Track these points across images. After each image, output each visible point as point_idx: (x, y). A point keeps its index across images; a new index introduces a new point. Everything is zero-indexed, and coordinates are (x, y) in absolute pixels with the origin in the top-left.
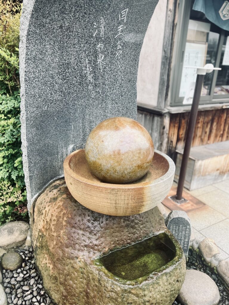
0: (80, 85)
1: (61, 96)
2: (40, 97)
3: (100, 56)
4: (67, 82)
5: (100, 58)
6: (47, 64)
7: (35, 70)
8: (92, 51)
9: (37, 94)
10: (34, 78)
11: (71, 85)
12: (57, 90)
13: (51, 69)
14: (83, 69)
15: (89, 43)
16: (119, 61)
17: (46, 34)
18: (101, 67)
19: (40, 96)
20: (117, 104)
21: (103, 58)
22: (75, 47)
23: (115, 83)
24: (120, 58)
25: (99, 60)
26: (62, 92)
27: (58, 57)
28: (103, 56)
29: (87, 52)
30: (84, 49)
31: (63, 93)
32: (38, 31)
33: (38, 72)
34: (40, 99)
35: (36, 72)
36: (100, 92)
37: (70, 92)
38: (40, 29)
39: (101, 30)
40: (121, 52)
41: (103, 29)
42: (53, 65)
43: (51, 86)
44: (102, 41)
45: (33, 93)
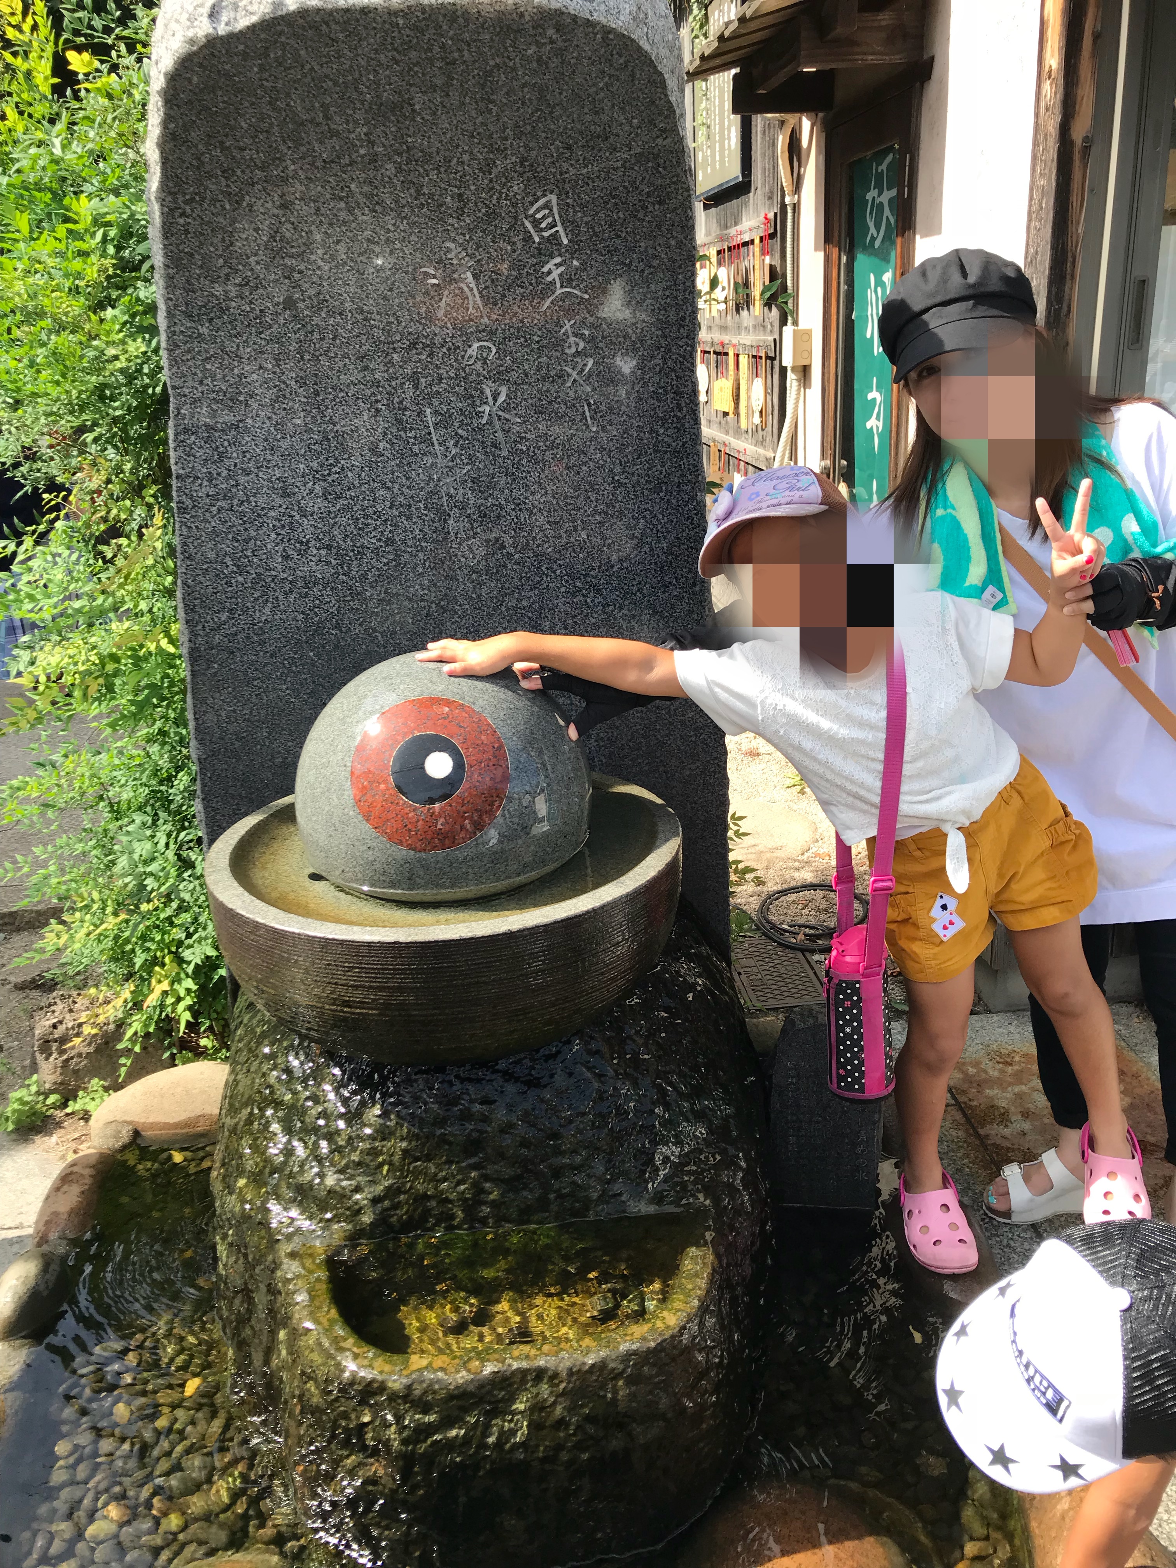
1: (328, 563)
3: (488, 392)
4: (347, 509)
7: (213, 468)
8: (445, 375)
10: (214, 498)
11: (366, 517)
12: (308, 541)
15: (425, 346)
16: (589, 405)
17: (240, 334)
18: (500, 435)
19: (238, 567)
21: (502, 398)
24: (589, 390)
25: (487, 409)
27: (302, 414)
28: (504, 390)
29: (423, 380)
31: (334, 551)
32: (204, 330)
33: (225, 473)
35: (219, 474)
36: (508, 541)
37: (362, 546)
38: (211, 321)
39: (466, 289)
40: (591, 362)
41: (473, 285)
42: (284, 444)
43: (283, 527)
44: (484, 331)
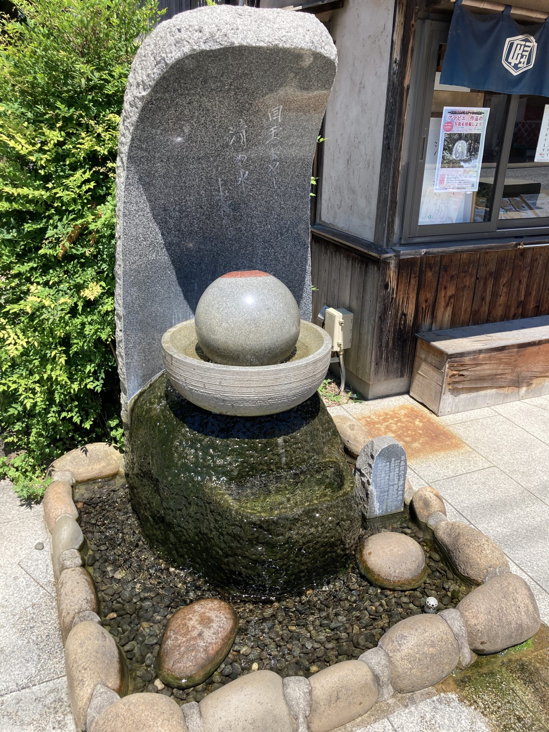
0: (209, 220)
2: (145, 240)
3: (242, 173)
5: (242, 175)
6: (157, 189)
8: (228, 166)
9: (141, 235)
13: (162, 196)
14: (214, 193)
15: (223, 155)
16: (275, 179)
17: (157, 148)
18: (244, 189)
19: (144, 238)
20: (273, 248)
21: (246, 175)
22: (200, 163)
23: (269, 214)
24: (276, 173)
25: (240, 179)
26: (179, 231)
27: (174, 179)
28: (247, 172)
29: (219, 168)
30: (215, 164)
31: (181, 232)
34: (145, 243)
36: (243, 228)
37: (191, 230)
39: (242, 136)
40: (278, 163)
41: (244, 134)
44: (244, 151)
45: (134, 234)
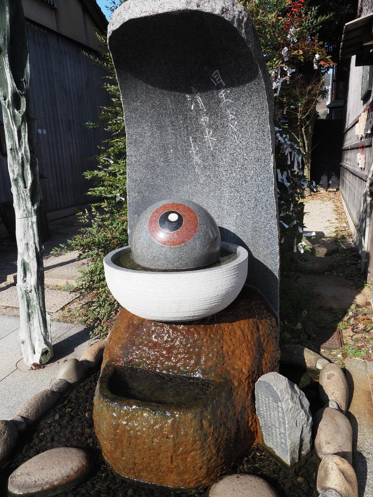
0: (185, 168)
1: (163, 180)
2: (141, 181)
3: (207, 131)
4: (169, 165)
5: (208, 134)
6: (147, 146)
8: (195, 127)
9: (138, 178)
11: (174, 168)
12: (158, 174)
13: (151, 151)
14: (187, 148)
15: (189, 118)
16: (236, 135)
17: (142, 116)
18: (210, 144)
23: (234, 165)
24: (236, 130)
25: (206, 136)
27: (158, 138)
28: (211, 131)
29: (189, 128)
30: (185, 126)
31: (165, 177)
33: (139, 155)
34: (141, 184)
37: (172, 176)
39: (199, 101)
40: (236, 122)
43: (152, 170)
44: (205, 113)
